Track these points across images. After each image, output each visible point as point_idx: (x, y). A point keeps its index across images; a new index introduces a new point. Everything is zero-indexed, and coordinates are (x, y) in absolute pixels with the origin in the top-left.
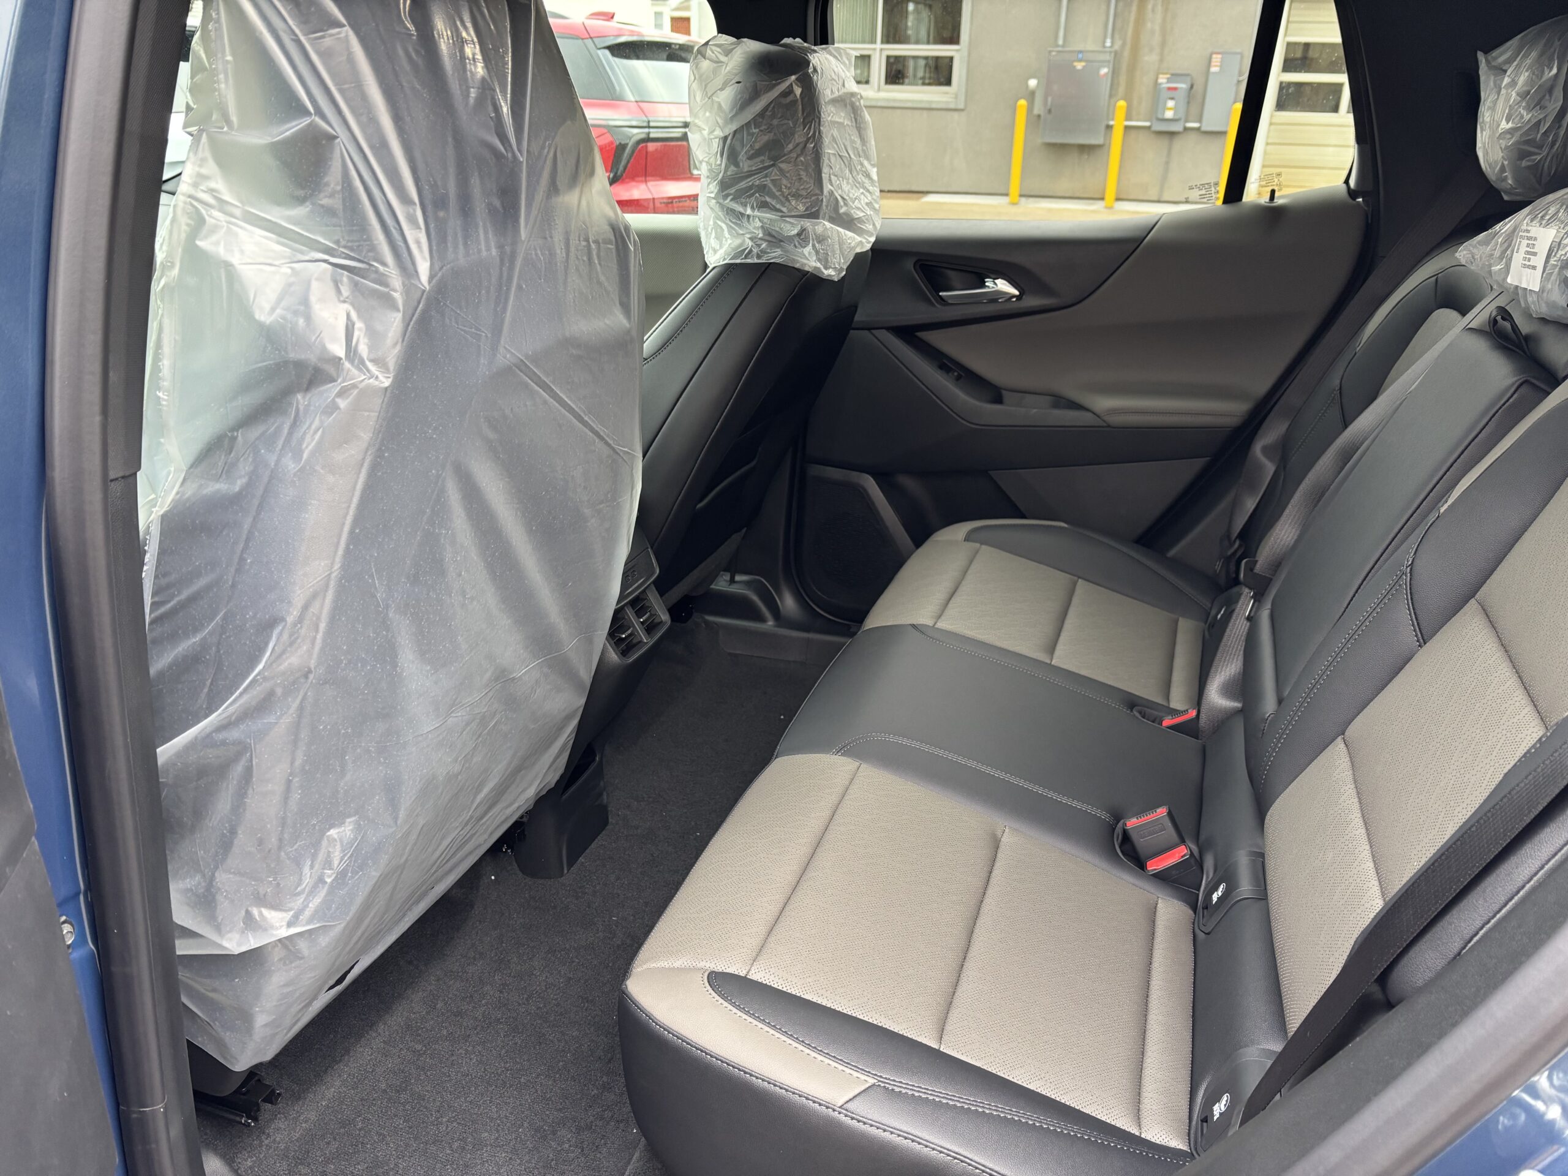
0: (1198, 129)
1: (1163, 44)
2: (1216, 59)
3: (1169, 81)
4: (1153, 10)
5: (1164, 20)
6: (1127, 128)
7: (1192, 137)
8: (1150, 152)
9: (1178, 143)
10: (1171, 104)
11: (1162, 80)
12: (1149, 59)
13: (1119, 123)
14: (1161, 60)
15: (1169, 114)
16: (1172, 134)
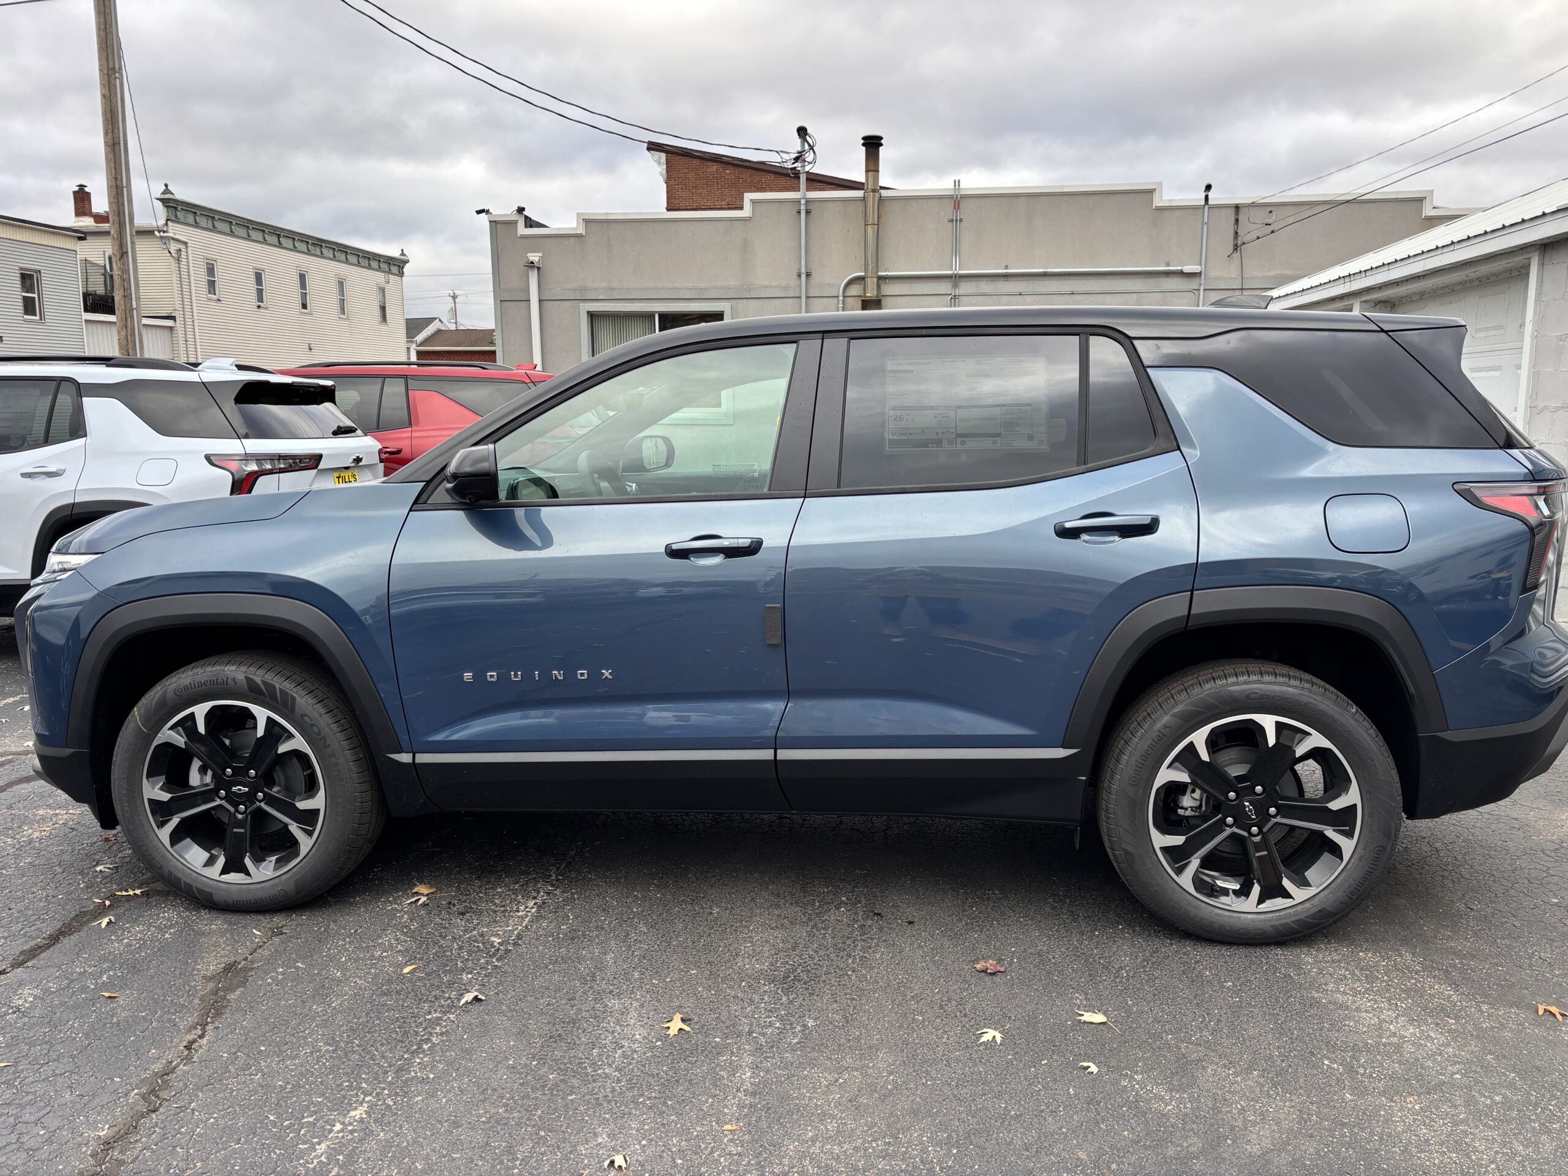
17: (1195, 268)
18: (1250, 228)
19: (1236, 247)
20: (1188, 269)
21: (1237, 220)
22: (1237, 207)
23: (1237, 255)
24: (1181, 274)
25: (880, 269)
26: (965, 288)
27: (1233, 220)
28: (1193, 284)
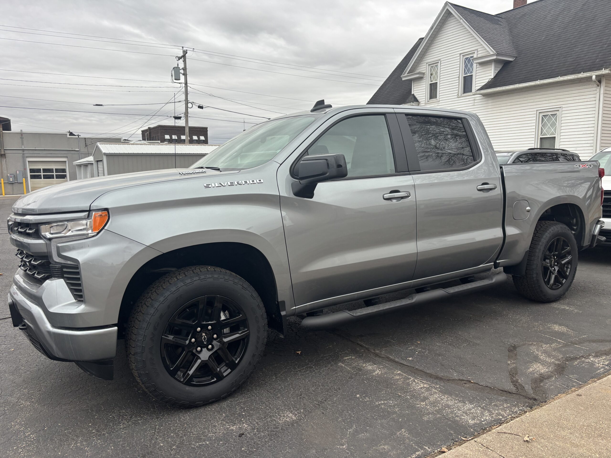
0: (17, 182)
1: (7, 170)
2: (18, 173)
3: (10, 175)
4: (4, 164)
5: (6, 166)
6: (4, 183)
7: (16, 184)
8: (10, 187)
9: (14, 185)
10: (11, 179)
11: (8, 175)
12: (5, 172)
13: (2, 182)
14: (7, 172)
15: (11, 180)
16: (13, 183)
17: (78, 150)
18: (88, 143)
19: (86, 146)
20: (76, 150)
21: (85, 141)
22: (85, 138)
23: (86, 147)
24: (75, 150)
25: (4, 147)
26: (25, 152)
27: (84, 140)
28: (78, 152)
